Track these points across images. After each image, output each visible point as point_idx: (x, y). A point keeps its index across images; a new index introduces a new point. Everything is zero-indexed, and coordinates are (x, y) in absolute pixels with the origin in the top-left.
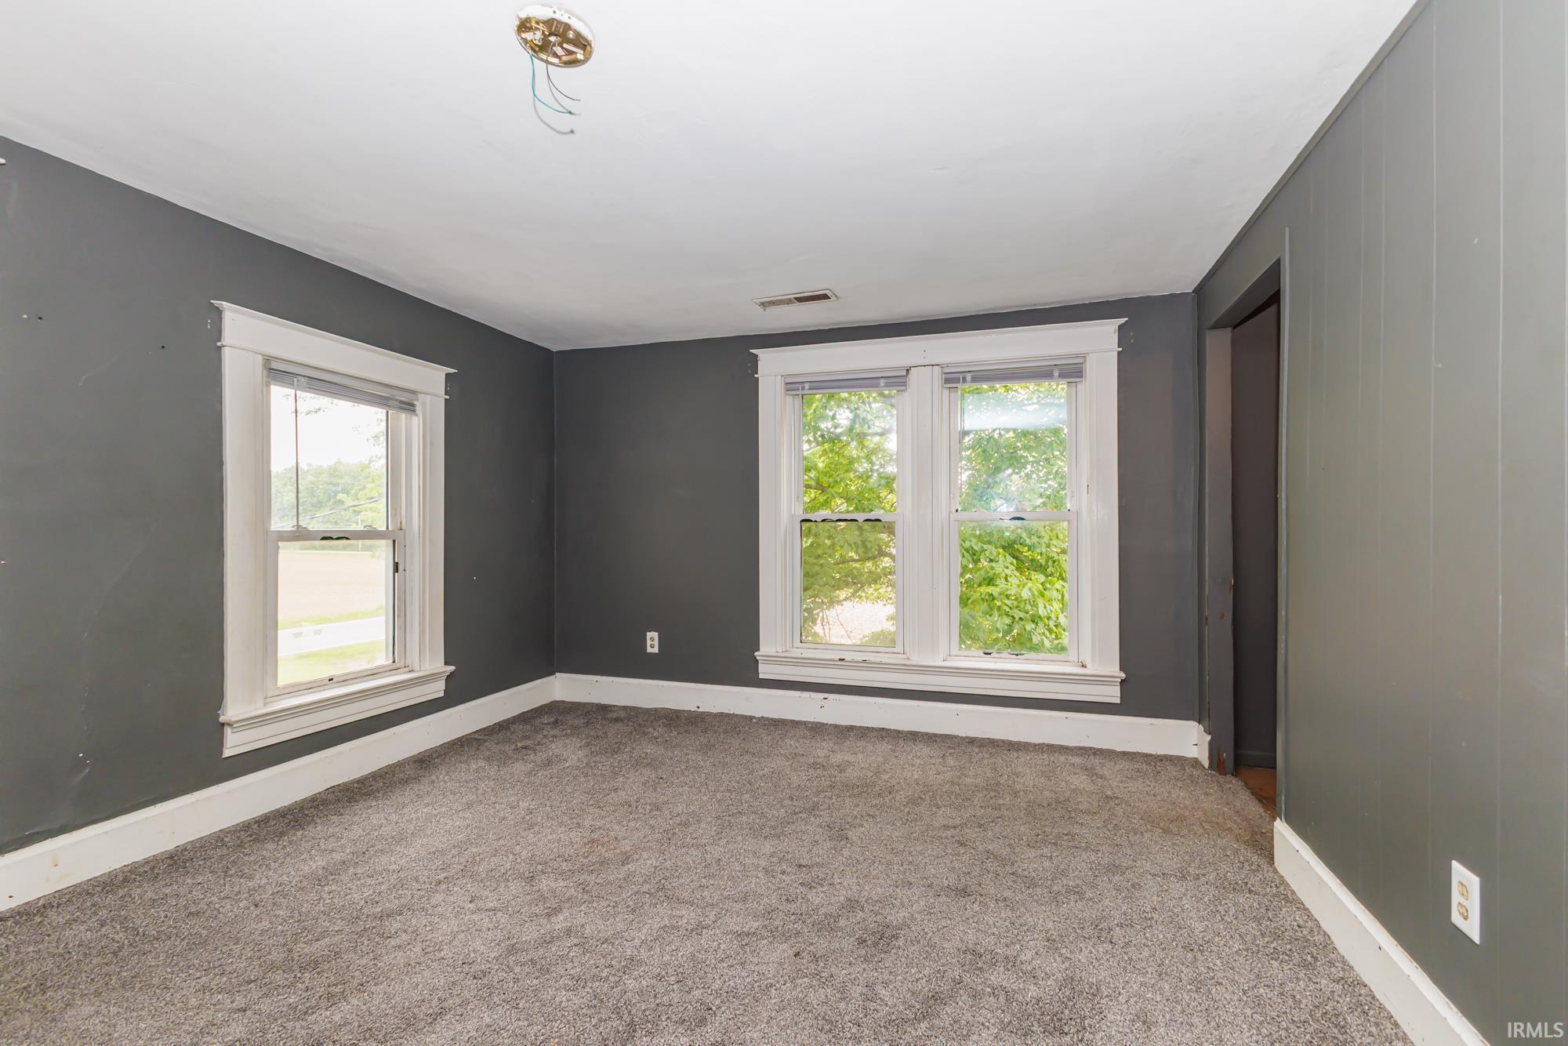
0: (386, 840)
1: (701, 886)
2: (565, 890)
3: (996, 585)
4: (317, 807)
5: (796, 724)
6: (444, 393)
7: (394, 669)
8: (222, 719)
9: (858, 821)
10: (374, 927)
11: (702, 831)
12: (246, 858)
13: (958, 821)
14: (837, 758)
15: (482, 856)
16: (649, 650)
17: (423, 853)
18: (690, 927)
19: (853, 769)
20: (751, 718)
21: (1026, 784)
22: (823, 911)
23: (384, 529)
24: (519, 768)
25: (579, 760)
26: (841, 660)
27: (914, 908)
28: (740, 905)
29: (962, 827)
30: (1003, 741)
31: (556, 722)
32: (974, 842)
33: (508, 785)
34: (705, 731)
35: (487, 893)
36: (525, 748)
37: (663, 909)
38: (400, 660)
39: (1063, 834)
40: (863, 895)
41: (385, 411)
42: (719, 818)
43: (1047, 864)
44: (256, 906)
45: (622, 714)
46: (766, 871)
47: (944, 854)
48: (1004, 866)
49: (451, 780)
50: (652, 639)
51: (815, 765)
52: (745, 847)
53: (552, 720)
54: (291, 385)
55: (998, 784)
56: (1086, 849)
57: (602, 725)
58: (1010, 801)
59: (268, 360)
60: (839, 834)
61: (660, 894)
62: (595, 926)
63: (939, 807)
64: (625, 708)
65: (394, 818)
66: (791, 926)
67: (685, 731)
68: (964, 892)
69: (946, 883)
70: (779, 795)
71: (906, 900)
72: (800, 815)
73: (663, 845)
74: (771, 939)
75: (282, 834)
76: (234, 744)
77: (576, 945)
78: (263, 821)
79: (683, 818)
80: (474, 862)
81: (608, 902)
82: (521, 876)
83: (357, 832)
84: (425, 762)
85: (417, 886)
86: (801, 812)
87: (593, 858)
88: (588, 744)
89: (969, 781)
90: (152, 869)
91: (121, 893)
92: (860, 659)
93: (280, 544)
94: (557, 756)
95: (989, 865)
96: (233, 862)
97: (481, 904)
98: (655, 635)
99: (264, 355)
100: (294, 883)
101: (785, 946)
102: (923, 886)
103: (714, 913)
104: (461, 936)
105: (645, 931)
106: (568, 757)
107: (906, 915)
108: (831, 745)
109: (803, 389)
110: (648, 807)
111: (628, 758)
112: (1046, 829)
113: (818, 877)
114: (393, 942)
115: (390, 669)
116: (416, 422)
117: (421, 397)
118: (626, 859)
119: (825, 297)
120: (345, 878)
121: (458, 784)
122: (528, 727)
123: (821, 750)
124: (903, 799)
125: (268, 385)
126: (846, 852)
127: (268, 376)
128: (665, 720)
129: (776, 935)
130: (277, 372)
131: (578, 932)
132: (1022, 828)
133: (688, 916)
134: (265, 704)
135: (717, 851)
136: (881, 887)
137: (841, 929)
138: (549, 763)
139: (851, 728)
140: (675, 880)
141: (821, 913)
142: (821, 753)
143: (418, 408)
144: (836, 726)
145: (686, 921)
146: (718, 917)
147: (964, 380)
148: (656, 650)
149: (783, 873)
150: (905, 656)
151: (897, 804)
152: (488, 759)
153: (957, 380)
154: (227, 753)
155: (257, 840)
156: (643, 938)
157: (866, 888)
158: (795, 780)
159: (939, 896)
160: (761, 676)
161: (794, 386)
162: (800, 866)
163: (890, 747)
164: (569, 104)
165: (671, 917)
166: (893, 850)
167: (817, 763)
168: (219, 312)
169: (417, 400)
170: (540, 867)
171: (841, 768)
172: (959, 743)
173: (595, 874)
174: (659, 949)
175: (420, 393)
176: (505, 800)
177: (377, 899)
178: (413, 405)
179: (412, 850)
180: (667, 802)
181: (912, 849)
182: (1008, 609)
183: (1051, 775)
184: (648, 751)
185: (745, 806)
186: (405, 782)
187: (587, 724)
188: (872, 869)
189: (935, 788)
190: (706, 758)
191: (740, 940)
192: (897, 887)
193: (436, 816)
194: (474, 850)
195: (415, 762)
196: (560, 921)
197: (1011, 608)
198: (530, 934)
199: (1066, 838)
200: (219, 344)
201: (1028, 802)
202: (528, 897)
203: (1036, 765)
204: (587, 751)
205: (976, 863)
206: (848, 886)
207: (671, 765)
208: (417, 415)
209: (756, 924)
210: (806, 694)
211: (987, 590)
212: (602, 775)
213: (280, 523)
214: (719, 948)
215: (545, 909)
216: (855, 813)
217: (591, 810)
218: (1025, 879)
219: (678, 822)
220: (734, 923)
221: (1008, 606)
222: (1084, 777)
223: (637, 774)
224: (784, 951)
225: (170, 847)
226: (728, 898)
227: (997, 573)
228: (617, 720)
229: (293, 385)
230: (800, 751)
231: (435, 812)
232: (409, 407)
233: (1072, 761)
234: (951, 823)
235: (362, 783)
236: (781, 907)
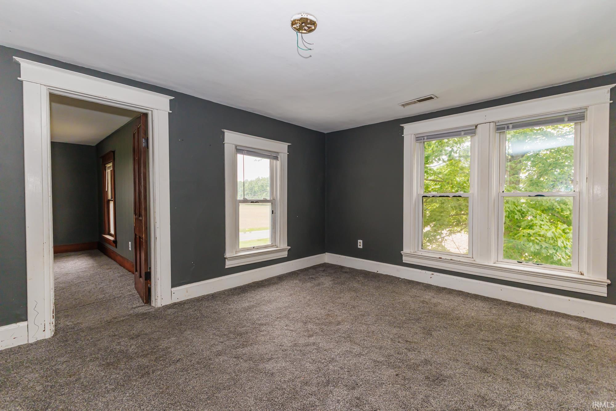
0: (265, 301)
1: (364, 339)
2: (316, 329)
3: (534, 229)
4: (249, 287)
5: (418, 283)
6: (287, 152)
7: (272, 246)
8: (225, 256)
9: (438, 328)
10: (258, 327)
11: (369, 319)
12: (229, 299)
13: (491, 339)
14: (435, 301)
15: (292, 312)
16: (359, 247)
17: (275, 308)
18: (356, 353)
19: (441, 306)
20: (399, 278)
21: (537, 329)
22: (413, 361)
23: (269, 199)
24: (309, 285)
25: (329, 285)
26: (439, 258)
27: (457, 371)
28: (378, 350)
29: (492, 342)
30: (528, 306)
31: (324, 270)
32: (497, 350)
33: (304, 290)
34: (379, 281)
35: (291, 325)
36: (312, 278)
37: (348, 344)
38: (274, 244)
39: (553, 357)
40: (433, 360)
41: (269, 160)
42: (377, 315)
43: (538, 369)
44: (230, 314)
45: (348, 270)
46: (392, 339)
47: (479, 351)
48: (511, 364)
49: (287, 285)
50: (360, 243)
51: (423, 302)
52: (385, 329)
53: (323, 269)
54: (242, 153)
55: (519, 326)
56: (565, 367)
57: (340, 273)
58: (524, 335)
59: (236, 146)
60: (428, 332)
61: (348, 339)
62: (323, 344)
63: (482, 330)
64: (349, 268)
65: (269, 295)
66: (397, 364)
67: (371, 280)
68: (485, 371)
69: (476, 364)
70: (404, 311)
71: (453, 367)
72: (412, 321)
73: (353, 321)
74: (387, 366)
75: (239, 294)
76: (229, 264)
77: (315, 349)
78: (235, 289)
79: (363, 313)
80: (289, 314)
81: (329, 337)
82: (303, 322)
83: (258, 297)
84: (280, 279)
85: (271, 318)
86: (412, 320)
87: (327, 321)
88: (334, 280)
89: (502, 322)
90: (208, 298)
91: (201, 303)
92: (450, 258)
93: (240, 204)
94: (322, 282)
95: (503, 362)
96: (226, 299)
97: (289, 328)
98: (361, 241)
99: (235, 145)
100: (239, 309)
101: (392, 370)
102: (464, 363)
103: (367, 350)
104: (281, 336)
105: (340, 350)
106: (326, 284)
107: (452, 373)
108: (433, 295)
109: (424, 139)
110: (350, 306)
111: (347, 287)
112: (543, 353)
113: (414, 347)
114: (262, 333)
115: (270, 246)
116: (279, 163)
117: (280, 154)
118: (339, 323)
119: (431, 98)
120: (253, 310)
121: (289, 287)
122: (314, 271)
123: (428, 296)
124: (464, 324)
125: (236, 154)
126: (429, 340)
127: (236, 151)
128: (364, 275)
129: (390, 365)
130: (239, 150)
131: (317, 344)
132: (528, 349)
133: (357, 349)
134: (236, 253)
135: (373, 328)
136: (443, 358)
137: (419, 370)
138: (319, 285)
139: (444, 289)
140: (354, 335)
141: (411, 362)
142: (427, 297)
143: (279, 158)
144: (437, 287)
145: (355, 351)
146: (368, 352)
147: (508, 128)
148: (361, 247)
149: (399, 342)
150: (473, 259)
151: (460, 325)
152: (300, 280)
153: (504, 128)
154: (226, 267)
155: (233, 294)
156: (339, 353)
157: (435, 357)
158: (413, 306)
159: (471, 369)
160: (404, 261)
161: (420, 139)
162: (407, 341)
163: (462, 299)
164: (309, 46)
165: (350, 348)
166: (453, 344)
167: (424, 301)
168: (224, 133)
169: (279, 155)
170: (309, 320)
171: (435, 305)
172: (501, 303)
173: (327, 326)
174: (343, 358)
175: (280, 153)
176: (302, 295)
177: (260, 319)
178: (278, 157)
179: (272, 306)
180: (358, 306)
181: (462, 346)
182: (538, 242)
183: (554, 327)
184: (355, 286)
185: (389, 313)
186: (274, 284)
187: (335, 272)
188: (440, 350)
189: (481, 322)
190: (377, 292)
191: (375, 363)
192: (450, 360)
193: (281, 296)
194: (290, 310)
195: (278, 278)
196: (312, 340)
197: (540, 241)
198: (302, 341)
199: (554, 359)
200: (224, 143)
201: (535, 338)
202: (303, 329)
203: (546, 321)
204: (332, 282)
205: (496, 359)
206: (427, 354)
207: (362, 292)
208: (278, 160)
209: (383, 359)
210: (424, 271)
211: (527, 232)
212: (336, 292)
213: (240, 197)
214: (366, 364)
215: (308, 334)
216: (438, 325)
217: (330, 304)
218: (522, 373)
219: (361, 314)
220: (374, 356)
221: (538, 240)
222: (576, 332)
223: (349, 293)
224: (392, 372)
225: (213, 292)
226: (374, 346)
227: (534, 223)
228: (346, 272)
229: (243, 153)
230: (418, 295)
231: (281, 295)
232: (276, 158)
233: (570, 323)
234: (487, 339)
235: (262, 282)
236: (395, 355)
